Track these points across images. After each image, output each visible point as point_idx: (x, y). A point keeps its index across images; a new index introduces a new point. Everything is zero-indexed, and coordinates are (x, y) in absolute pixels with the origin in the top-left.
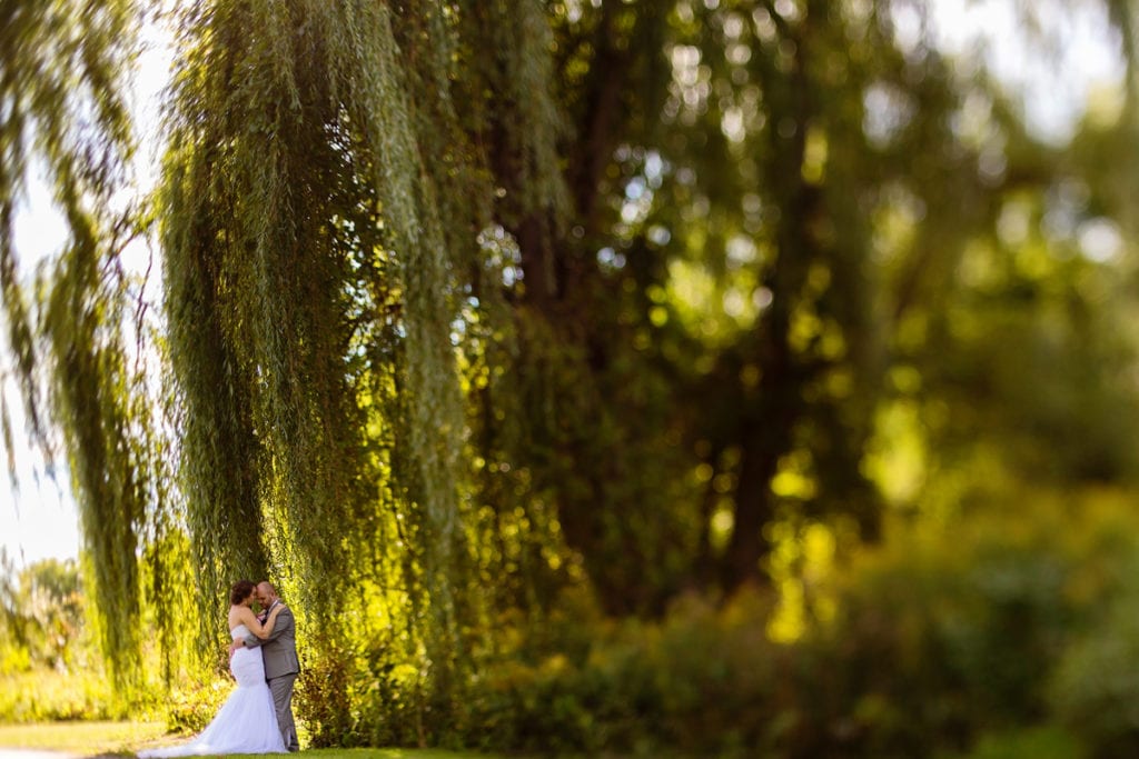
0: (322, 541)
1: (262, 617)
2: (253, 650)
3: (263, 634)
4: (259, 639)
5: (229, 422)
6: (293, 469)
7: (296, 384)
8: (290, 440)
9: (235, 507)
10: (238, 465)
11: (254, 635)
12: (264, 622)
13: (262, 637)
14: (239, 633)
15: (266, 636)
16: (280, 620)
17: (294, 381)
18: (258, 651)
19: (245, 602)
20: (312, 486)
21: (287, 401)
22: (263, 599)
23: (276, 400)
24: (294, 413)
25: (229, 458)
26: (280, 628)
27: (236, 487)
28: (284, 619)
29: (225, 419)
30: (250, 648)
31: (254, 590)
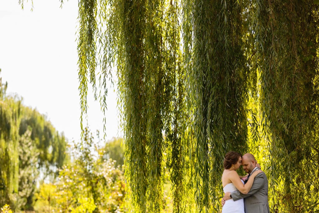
0: (285, 126)
1: (245, 179)
2: (237, 202)
3: (244, 190)
4: (241, 194)
5: (223, 41)
6: (267, 73)
7: (271, 13)
8: (265, 52)
9: (223, 102)
10: (227, 71)
11: (238, 191)
12: (246, 182)
13: (243, 192)
14: (228, 189)
15: (246, 192)
16: (257, 181)
17: (270, 10)
18: (241, 203)
19: (233, 167)
20: (280, 85)
21: (265, 24)
22: (246, 165)
23: (257, 24)
24: (269, 34)
25: (222, 66)
26: (257, 187)
27: (225, 87)
28: (259, 180)
29: (220, 39)
30: (235, 200)
31: (240, 159)
